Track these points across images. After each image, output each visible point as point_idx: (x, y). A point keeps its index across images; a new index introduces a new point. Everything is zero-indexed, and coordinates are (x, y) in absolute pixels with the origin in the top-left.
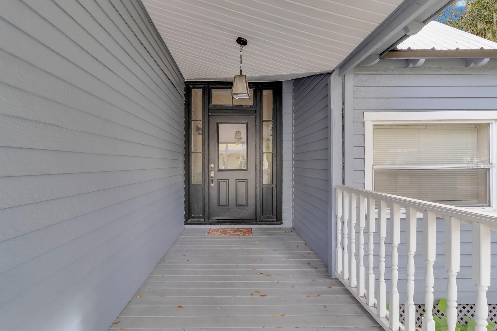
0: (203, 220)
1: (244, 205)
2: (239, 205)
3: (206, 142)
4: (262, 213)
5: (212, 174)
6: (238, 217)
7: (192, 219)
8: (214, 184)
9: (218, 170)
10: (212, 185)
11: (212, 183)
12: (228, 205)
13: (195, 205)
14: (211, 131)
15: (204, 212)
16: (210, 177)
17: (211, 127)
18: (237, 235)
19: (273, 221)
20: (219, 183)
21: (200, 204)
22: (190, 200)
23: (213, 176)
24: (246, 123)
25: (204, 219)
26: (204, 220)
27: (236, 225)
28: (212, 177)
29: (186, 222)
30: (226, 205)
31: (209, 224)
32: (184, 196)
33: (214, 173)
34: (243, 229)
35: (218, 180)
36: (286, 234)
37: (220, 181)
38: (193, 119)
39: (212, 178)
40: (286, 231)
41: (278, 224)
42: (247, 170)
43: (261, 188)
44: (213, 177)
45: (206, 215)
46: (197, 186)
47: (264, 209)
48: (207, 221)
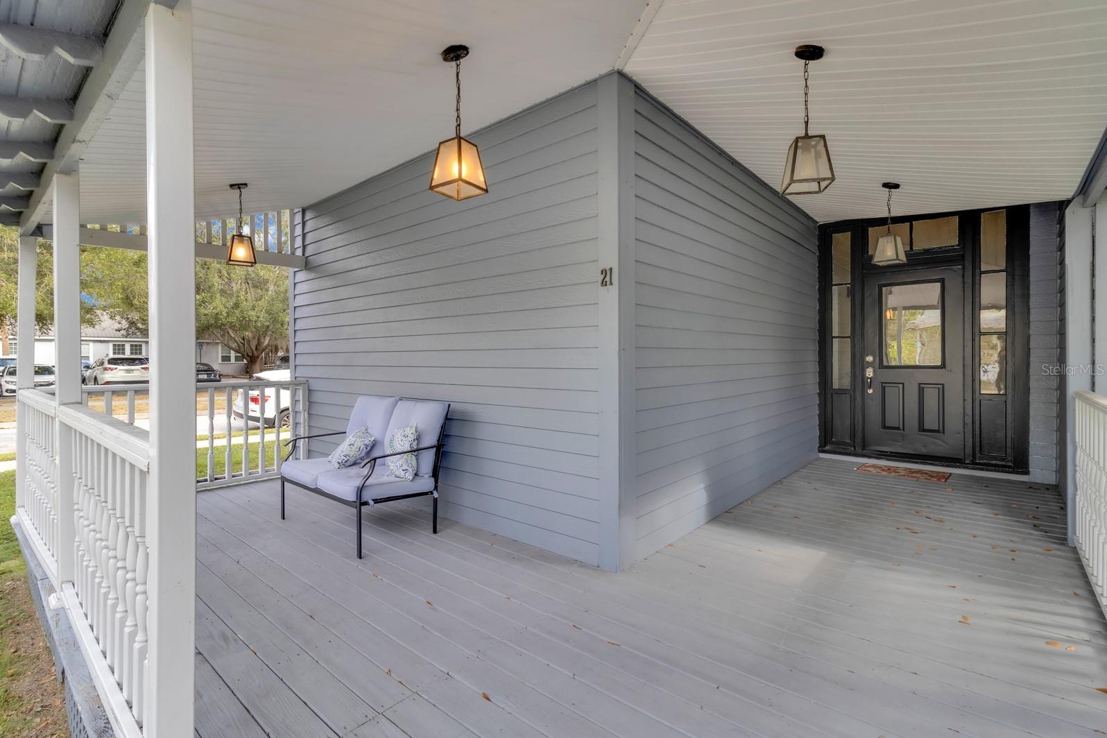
0: (853, 449)
1: (938, 431)
2: (924, 430)
3: (858, 319)
4: (978, 449)
5: (869, 373)
6: (923, 451)
7: (832, 446)
8: (874, 391)
9: (881, 366)
10: (870, 391)
11: (870, 388)
12: (901, 427)
13: (837, 423)
14: (868, 301)
15: (854, 436)
16: (866, 378)
17: (867, 294)
18: (915, 477)
19: (1009, 467)
20: (883, 389)
21: (848, 422)
22: (829, 415)
23: (871, 376)
24: (942, 281)
25: (855, 447)
26: (855, 449)
27: (917, 463)
28: (868, 378)
29: (821, 449)
30: (898, 428)
31: (864, 456)
32: (817, 408)
33: (874, 372)
34: (932, 472)
35: (882, 383)
36: (1031, 490)
37: (884, 385)
38: (833, 283)
39: (869, 380)
40: (1032, 487)
41: (1017, 474)
42: (943, 366)
43: (977, 402)
44: (870, 378)
45: (858, 440)
46: (841, 392)
47: (984, 442)
48: (859, 450)
